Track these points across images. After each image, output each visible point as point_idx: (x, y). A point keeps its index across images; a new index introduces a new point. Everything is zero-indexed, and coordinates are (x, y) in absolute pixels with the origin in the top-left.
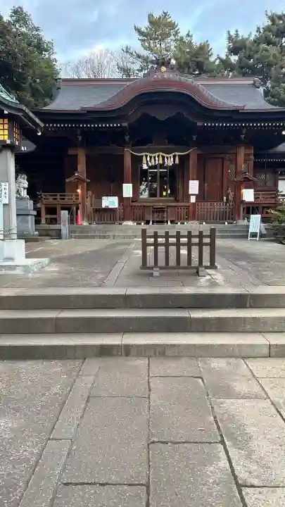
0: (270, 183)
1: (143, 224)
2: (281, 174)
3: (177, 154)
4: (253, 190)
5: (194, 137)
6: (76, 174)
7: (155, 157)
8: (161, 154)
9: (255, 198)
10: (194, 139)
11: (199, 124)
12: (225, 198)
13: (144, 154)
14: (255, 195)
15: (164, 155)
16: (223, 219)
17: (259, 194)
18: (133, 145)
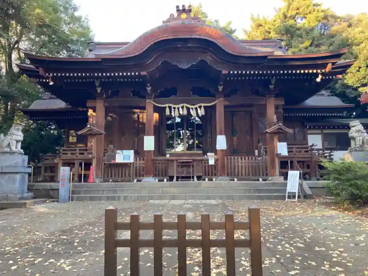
0: (299, 137)
1: (165, 180)
2: (310, 128)
3: (203, 105)
4: (285, 143)
5: (221, 88)
6: (89, 126)
7: (178, 109)
8: (185, 105)
9: (289, 152)
10: (220, 90)
11: (225, 72)
12: (256, 151)
13: (167, 105)
14: (288, 148)
15: (189, 106)
16: (256, 175)
17: (292, 148)
18: (156, 97)
